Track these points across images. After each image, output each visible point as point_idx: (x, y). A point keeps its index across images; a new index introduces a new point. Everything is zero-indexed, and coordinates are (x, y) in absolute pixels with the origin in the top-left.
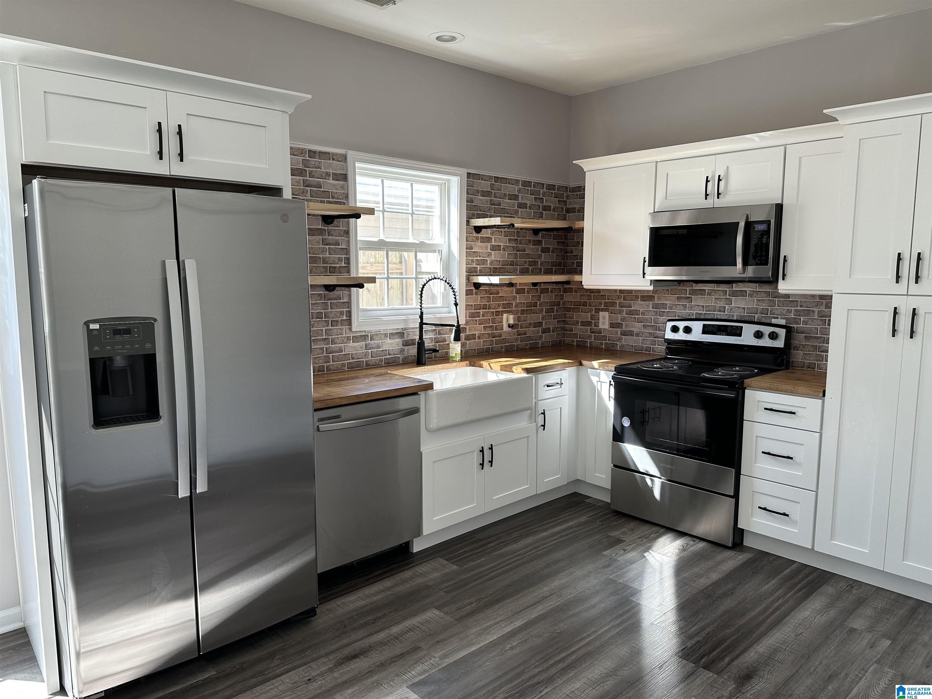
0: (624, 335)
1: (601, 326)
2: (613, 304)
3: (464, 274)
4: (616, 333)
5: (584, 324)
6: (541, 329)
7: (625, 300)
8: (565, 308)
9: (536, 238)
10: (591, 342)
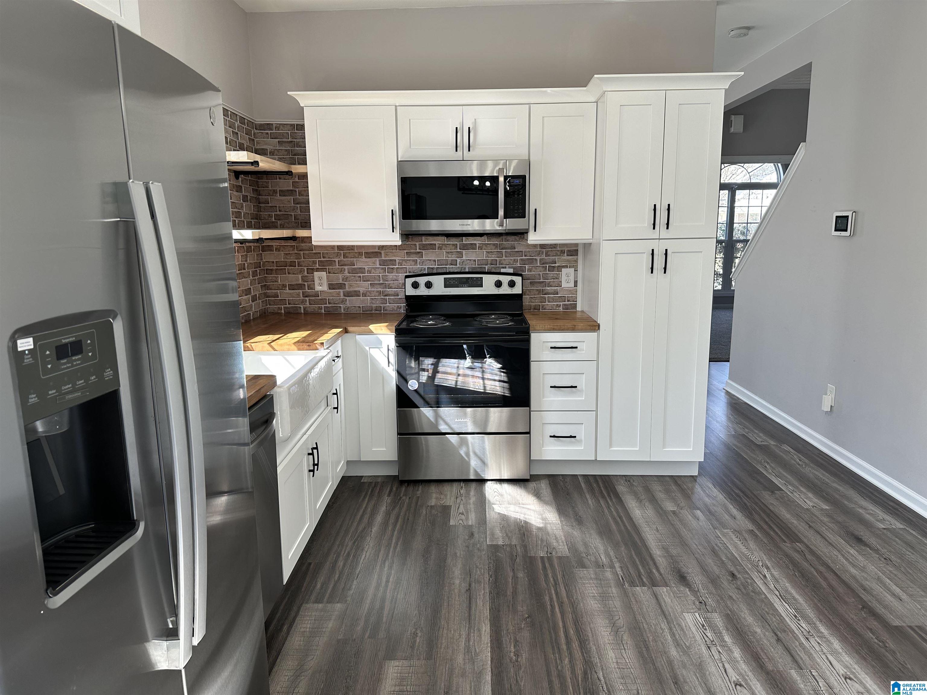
0: (347, 297)
1: (318, 288)
2: (332, 263)
4: (338, 294)
5: (292, 287)
6: (250, 296)
7: (346, 257)
8: (265, 270)
9: (238, 183)
10: (305, 308)
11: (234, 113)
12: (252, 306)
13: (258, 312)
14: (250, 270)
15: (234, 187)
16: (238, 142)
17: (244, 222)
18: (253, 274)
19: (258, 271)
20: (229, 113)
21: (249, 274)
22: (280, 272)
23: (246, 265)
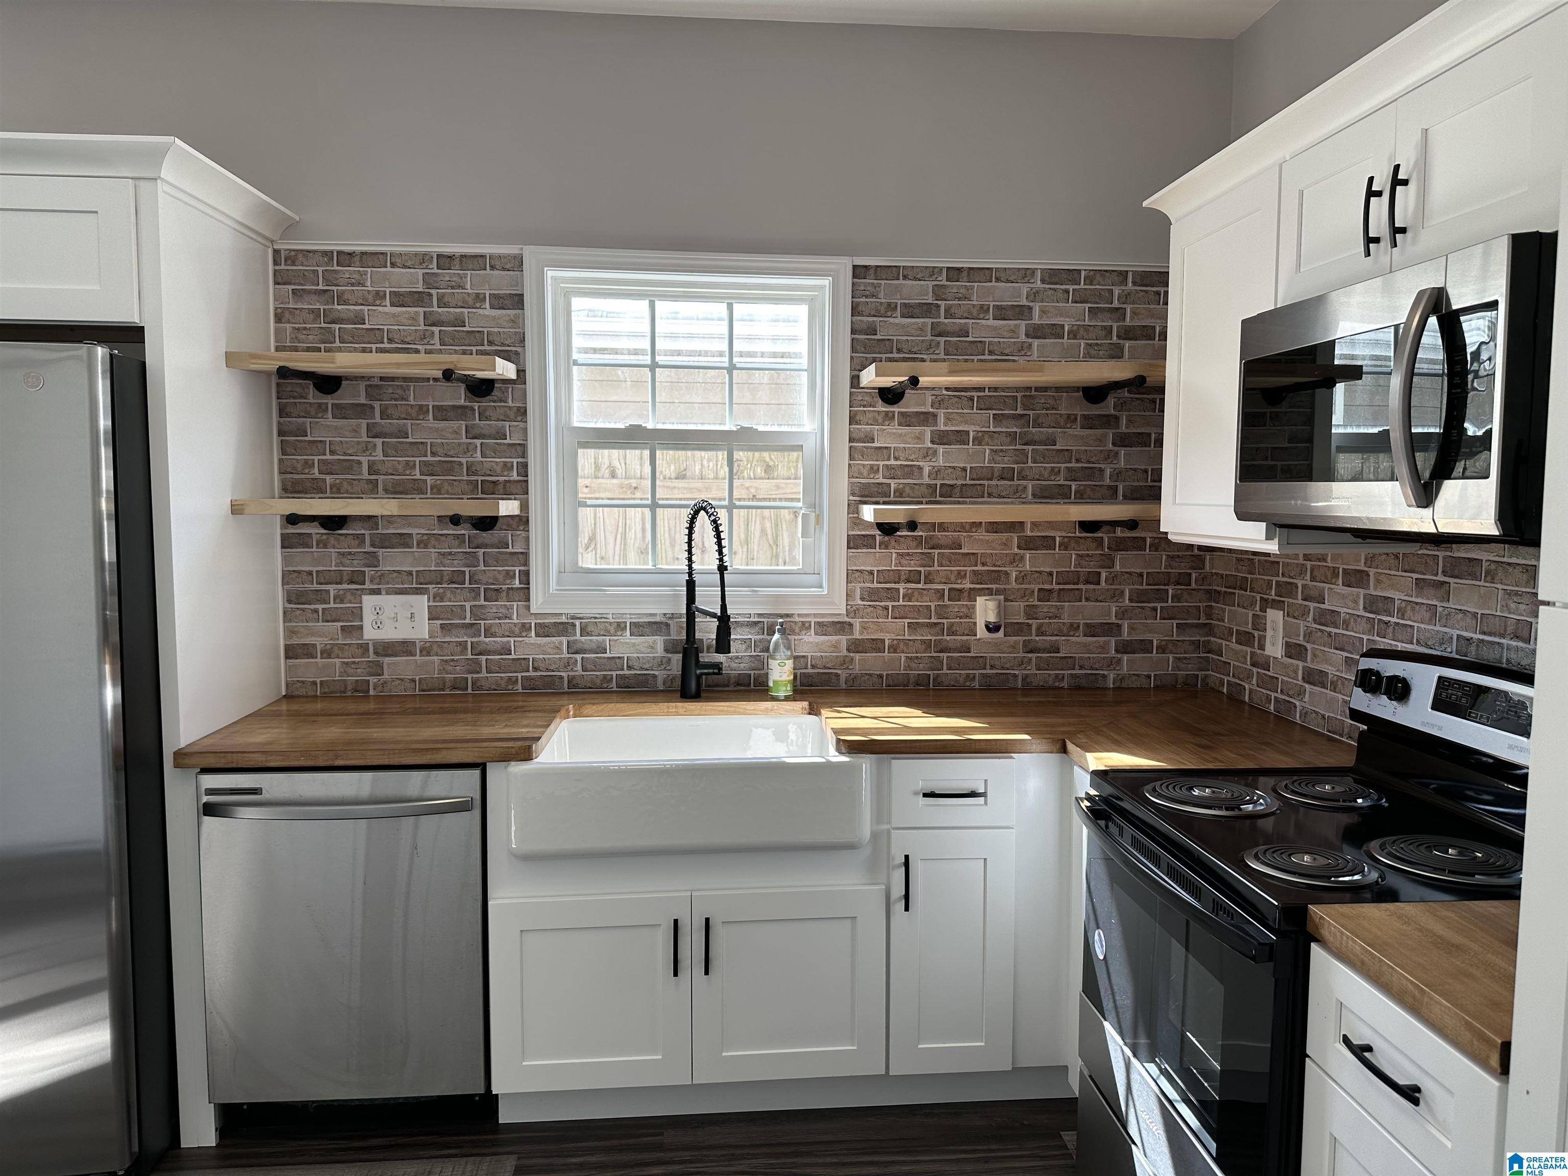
0: (1307, 682)
1: (1269, 649)
2: (1288, 589)
3: (843, 498)
4: (1296, 672)
5: (1240, 637)
6: (1113, 641)
7: (1313, 579)
8: (1208, 592)
9: (1095, 410)
10: (1251, 691)
11: (1106, 271)
12: (1119, 661)
13: (1149, 677)
14: (1122, 587)
15: (1072, 419)
16: (1118, 327)
17: (1115, 490)
18: (1139, 597)
19: (1170, 592)
20: (1083, 273)
21: (1116, 595)
22: (1227, 598)
23: (1103, 575)
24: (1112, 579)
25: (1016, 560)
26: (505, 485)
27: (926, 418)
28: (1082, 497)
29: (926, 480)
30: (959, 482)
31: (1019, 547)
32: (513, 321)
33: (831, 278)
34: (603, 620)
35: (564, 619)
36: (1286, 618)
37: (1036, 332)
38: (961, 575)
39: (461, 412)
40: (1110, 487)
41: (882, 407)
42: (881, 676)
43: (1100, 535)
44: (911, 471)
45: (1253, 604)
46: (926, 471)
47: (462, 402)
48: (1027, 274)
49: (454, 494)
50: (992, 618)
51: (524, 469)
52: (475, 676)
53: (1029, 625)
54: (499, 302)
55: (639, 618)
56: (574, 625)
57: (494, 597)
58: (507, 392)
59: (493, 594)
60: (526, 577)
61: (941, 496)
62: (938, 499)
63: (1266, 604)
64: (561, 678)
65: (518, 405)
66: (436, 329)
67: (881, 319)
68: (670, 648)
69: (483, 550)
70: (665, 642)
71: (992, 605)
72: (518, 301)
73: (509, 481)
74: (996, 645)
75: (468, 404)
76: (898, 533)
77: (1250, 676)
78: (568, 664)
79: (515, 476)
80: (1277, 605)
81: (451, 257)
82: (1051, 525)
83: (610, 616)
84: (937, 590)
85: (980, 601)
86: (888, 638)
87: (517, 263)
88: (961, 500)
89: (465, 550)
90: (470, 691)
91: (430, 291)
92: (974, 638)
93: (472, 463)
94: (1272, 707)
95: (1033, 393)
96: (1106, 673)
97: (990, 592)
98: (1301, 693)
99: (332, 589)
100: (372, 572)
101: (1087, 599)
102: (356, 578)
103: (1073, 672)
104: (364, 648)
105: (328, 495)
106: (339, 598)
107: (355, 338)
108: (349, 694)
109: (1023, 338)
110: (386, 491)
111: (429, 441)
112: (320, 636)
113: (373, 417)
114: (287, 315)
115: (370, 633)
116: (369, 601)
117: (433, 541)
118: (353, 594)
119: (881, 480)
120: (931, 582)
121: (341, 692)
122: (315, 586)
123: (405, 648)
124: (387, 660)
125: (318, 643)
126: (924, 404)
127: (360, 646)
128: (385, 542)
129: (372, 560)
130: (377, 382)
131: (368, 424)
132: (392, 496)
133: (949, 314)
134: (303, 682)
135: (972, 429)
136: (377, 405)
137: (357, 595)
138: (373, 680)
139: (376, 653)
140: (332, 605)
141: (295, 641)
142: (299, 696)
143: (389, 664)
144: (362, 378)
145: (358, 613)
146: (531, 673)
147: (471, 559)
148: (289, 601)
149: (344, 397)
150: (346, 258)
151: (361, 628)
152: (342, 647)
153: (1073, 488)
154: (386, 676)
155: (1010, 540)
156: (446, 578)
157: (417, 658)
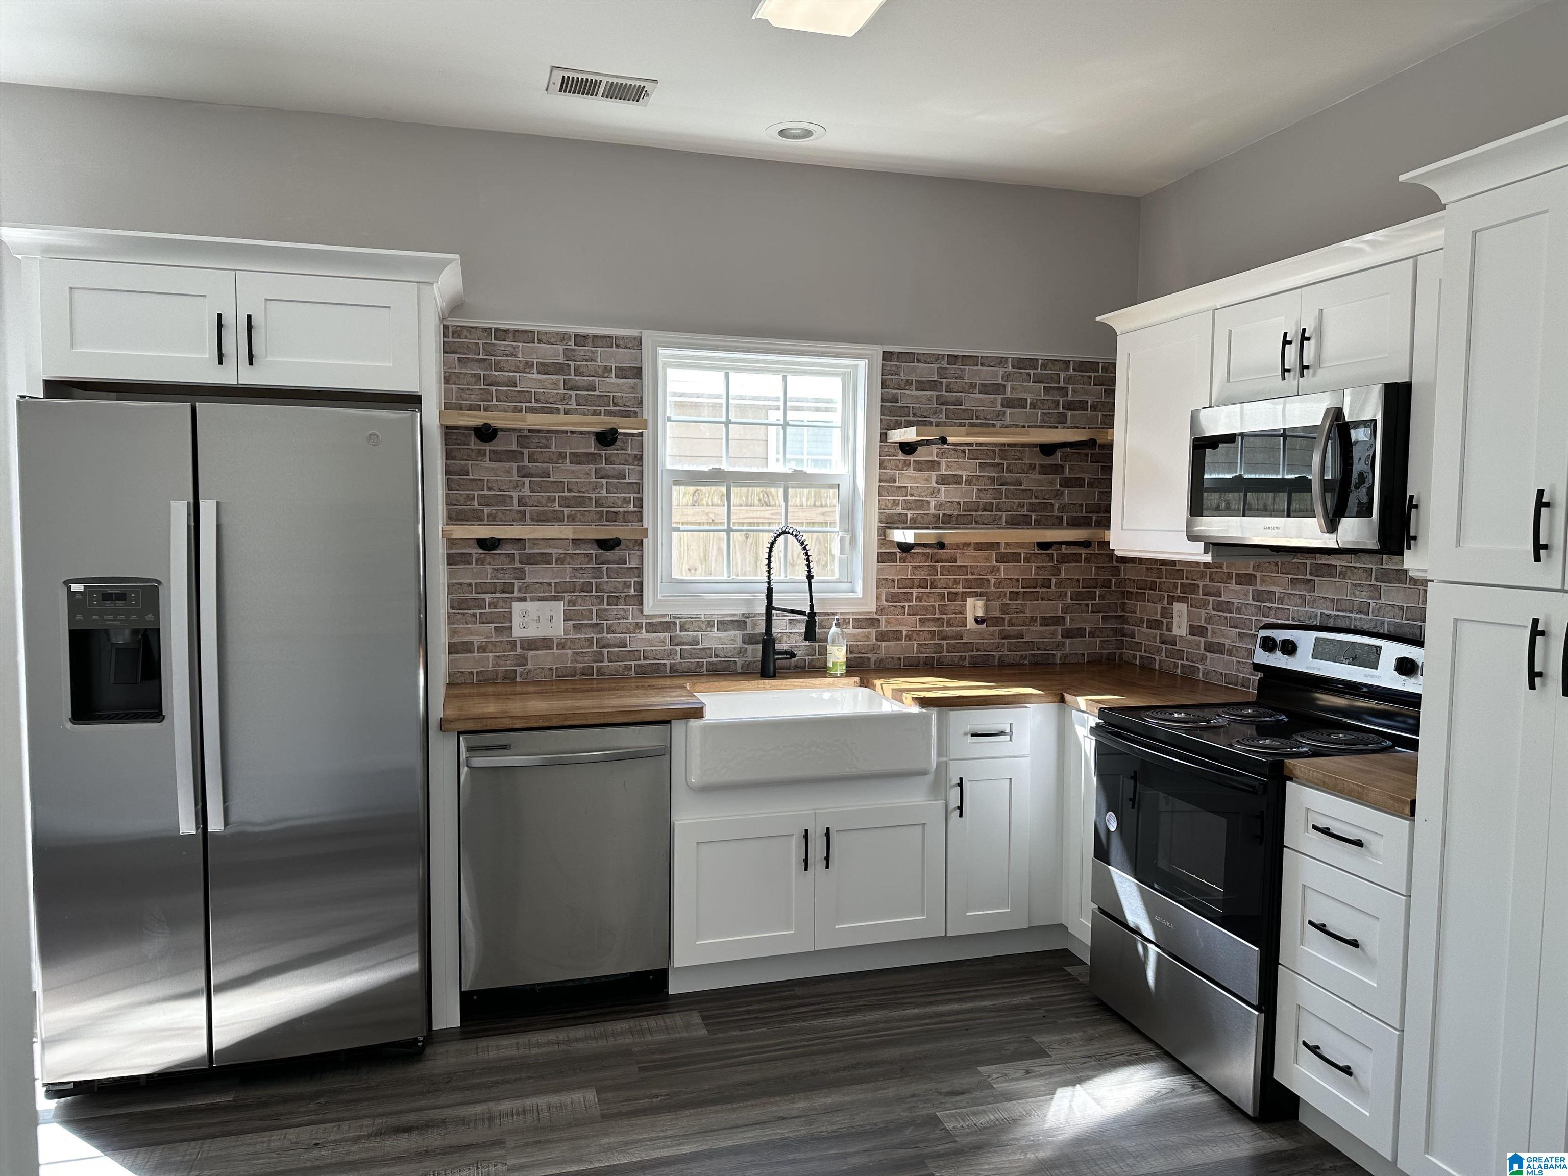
0: (1209, 652)
1: (1176, 631)
2: (1193, 588)
3: (875, 524)
4: (1199, 645)
5: (1150, 624)
6: (1059, 629)
7: (1212, 580)
8: (1123, 592)
9: (1048, 461)
10: (1160, 661)
11: (1055, 360)
12: (1064, 643)
13: (1083, 655)
14: (1065, 590)
15: (1032, 467)
16: (1063, 401)
17: (1061, 518)
18: (1077, 596)
19: (1098, 593)
20: (1040, 362)
21: (1062, 596)
22: (1140, 597)
23: (1053, 581)
24: (1059, 584)
25: (994, 570)
26: (624, 515)
27: (933, 465)
28: (1040, 524)
29: (932, 511)
30: (955, 513)
31: (997, 561)
32: (633, 388)
33: (867, 361)
34: (698, 619)
35: (667, 619)
36: (1189, 608)
37: (1009, 404)
38: (956, 582)
39: (591, 458)
40: (1058, 517)
41: (901, 457)
42: (900, 659)
43: (1051, 552)
44: (922, 504)
45: (1161, 599)
46: (933, 504)
47: (592, 450)
48: (1002, 361)
49: (585, 522)
50: (980, 613)
51: (639, 503)
52: (599, 664)
53: (1003, 619)
54: (622, 373)
55: (724, 617)
56: (675, 623)
57: (615, 602)
58: (628, 442)
59: (613, 600)
60: (640, 587)
61: (943, 523)
62: (941, 525)
63: (1172, 600)
64: (665, 664)
65: (635, 453)
66: (573, 393)
67: (902, 391)
68: (750, 640)
69: (606, 566)
70: (743, 635)
71: (980, 604)
72: (637, 373)
73: (627, 512)
74: (980, 634)
75: (596, 451)
76: (913, 551)
77: (1159, 651)
78: (671, 654)
79: (631, 508)
80: (1181, 599)
81: (585, 337)
82: (1019, 545)
83: (703, 616)
84: (940, 594)
85: (970, 601)
86: (904, 629)
87: (637, 343)
88: (956, 526)
89: (592, 566)
90: (595, 676)
91: (569, 363)
92: (965, 628)
93: (600, 498)
94: (1179, 671)
95: (1006, 448)
96: (1055, 652)
97: (976, 595)
98: (1203, 659)
99: (487, 597)
100: (520, 584)
101: (1042, 599)
102: (507, 588)
103: (1033, 652)
104: (513, 644)
105: (485, 522)
106: (493, 605)
107: (508, 398)
108: (500, 681)
109: (999, 407)
110: (532, 519)
111: (566, 480)
112: (477, 635)
113: (523, 461)
114: (454, 378)
115: (518, 632)
116: (517, 607)
117: (568, 559)
118: (505, 602)
119: (901, 511)
120: (936, 587)
121: (493, 680)
122: (474, 595)
123: (545, 643)
124: (531, 653)
125: (475, 641)
126: (931, 455)
127: (510, 642)
128: (531, 560)
129: (520, 574)
130: (526, 433)
131: (518, 467)
132: (536, 524)
133: (949, 389)
134: (462, 673)
135: (964, 474)
136: (525, 451)
137: (508, 602)
138: (519, 669)
139: (522, 648)
140: (487, 610)
141: (456, 639)
142: (458, 684)
143: (532, 656)
144: (514, 430)
145: (509, 617)
146: (642, 662)
147: (598, 573)
148: (452, 608)
149: (498, 445)
150: (501, 334)
151: (511, 628)
152: (494, 644)
153: (1033, 517)
154: (530, 666)
155: (990, 555)
156: (578, 588)
157: (555, 651)
